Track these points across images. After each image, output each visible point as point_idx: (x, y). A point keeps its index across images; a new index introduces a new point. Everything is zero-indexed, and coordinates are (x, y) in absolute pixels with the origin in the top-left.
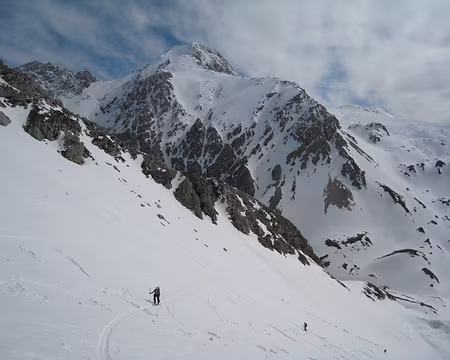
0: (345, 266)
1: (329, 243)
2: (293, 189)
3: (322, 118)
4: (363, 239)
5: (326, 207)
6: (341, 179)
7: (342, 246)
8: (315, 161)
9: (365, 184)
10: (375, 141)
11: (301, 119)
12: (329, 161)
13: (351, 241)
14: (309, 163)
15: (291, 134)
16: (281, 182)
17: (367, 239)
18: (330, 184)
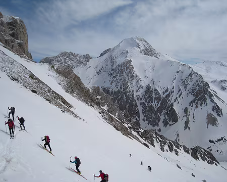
0: (218, 151)
1: (211, 141)
2: (194, 118)
3: (202, 85)
4: (223, 139)
5: (208, 125)
6: (212, 112)
7: (215, 143)
8: (201, 105)
9: (222, 115)
10: (224, 90)
11: (193, 85)
12: (207, 105)
13: (219, 140)
14: (199, 106)
15: (190, 92)
16: (188, 114)
17: (225, 139)
18: (208, 115)
